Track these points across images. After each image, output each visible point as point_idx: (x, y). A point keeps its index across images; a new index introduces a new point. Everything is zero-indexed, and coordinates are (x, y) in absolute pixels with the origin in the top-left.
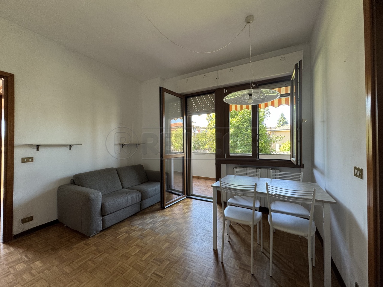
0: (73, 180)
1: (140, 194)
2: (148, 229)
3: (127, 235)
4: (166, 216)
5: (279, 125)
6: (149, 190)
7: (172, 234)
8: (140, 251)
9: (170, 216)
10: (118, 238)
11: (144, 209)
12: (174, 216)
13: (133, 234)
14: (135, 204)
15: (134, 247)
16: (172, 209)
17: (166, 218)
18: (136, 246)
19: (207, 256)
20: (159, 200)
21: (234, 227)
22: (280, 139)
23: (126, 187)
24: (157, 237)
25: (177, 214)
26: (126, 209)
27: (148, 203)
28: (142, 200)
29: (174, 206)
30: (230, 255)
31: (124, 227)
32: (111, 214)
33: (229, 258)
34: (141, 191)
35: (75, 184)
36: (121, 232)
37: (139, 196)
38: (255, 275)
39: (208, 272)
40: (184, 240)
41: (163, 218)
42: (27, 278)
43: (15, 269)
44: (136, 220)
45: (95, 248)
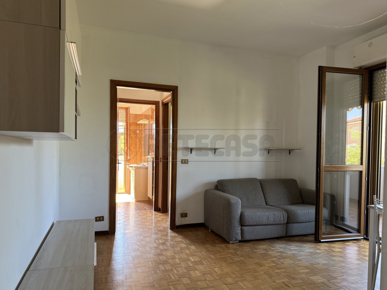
2: (290, 254)
3: (265, 252)
4: (319, 249)
6: (299, 212)
7: (318, 265)
8: (274, 265)
10: (255, 251)
11: (290, 236)
14: (278, 224)
15: (270, 261)
23: (269, 204)
24: (297, 262)
25: (336, 252)
28: (288, 223)
31: (263, 245)
34: (287, 211)
35: (218, 190)
36: (259, 248)
37: (283, 216)
41: (313, 250)
42: (188, 252)
43: (180, 245)
44: (279, 243)
45: (234, 251)
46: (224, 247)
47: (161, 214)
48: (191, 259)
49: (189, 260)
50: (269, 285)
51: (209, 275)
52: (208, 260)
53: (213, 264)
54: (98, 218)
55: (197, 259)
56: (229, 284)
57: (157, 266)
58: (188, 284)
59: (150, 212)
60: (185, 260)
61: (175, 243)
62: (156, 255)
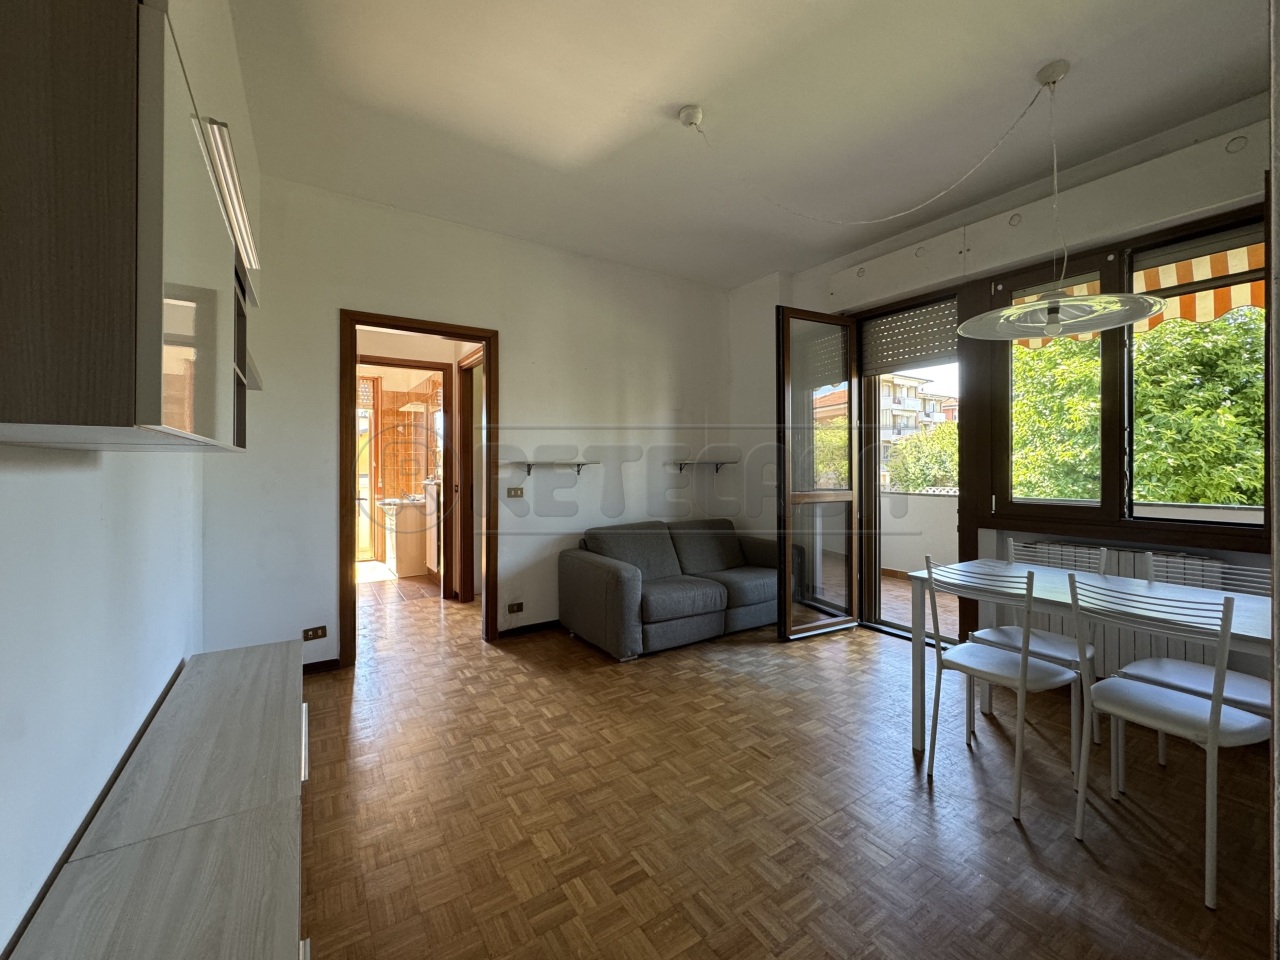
0: (584, 540)
1: (723, 590)
2: (743, 674)
3: (694, 674)
4: (792, 657)
6: (747, 584)
7: (803, 695)
8: (722, 706)
9: (803, 660)
10: (676, 675)
11: (734, 633)
12: (813, 662)
14: (710, 613)
15: (710, 697)
18: (713, 696)
20: (774, 618)
23: (690, 572)
24: (763, 693)
26: (691, 619)
27: (743, 617)
28: (728, 607)
31: (687, 658)
32: (660, 624)
34: (727, 585)
35: (588, 550)
36: (680, 666)
37: (720, 595)
41: (782, 661)
42: (534, 694)
43: (513, 679)
44: (715, 651)
45: (632, 681)
46: (611, 673)
47: (459, 606)
48: (546, 712)
49: (541, 716)
50: (726, 758)
51: (592, 752)
52: (582, 711)
53: (597, 721)
54: (310, 633)
55: (559, 711)
56: (643, 770)
57: (467, 742)
58: (550, 784)
59: (435, 602)
60: (532, 719)
61: (501, 674)
62: (460, 712)
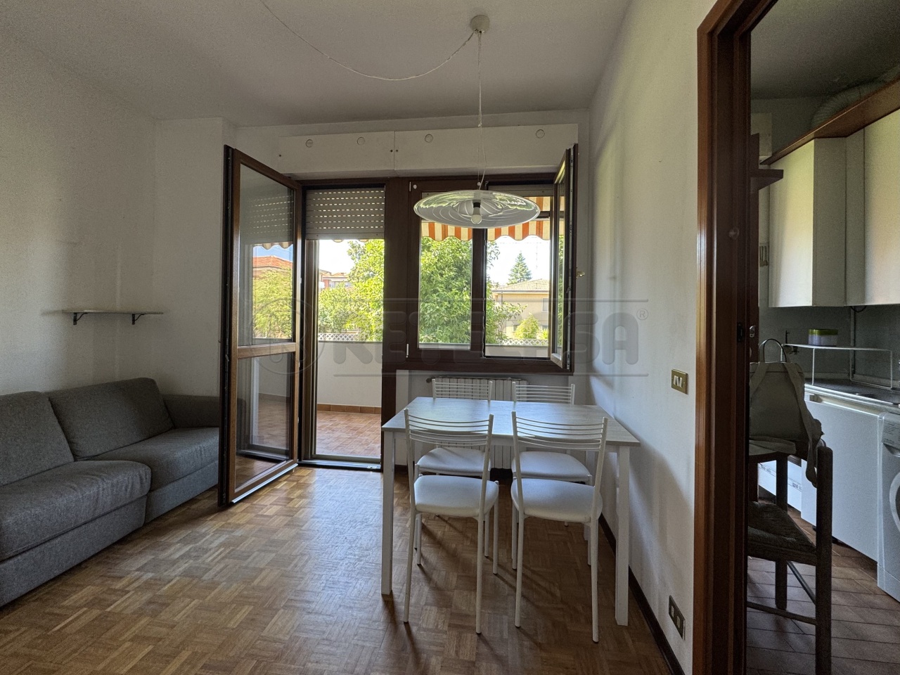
1: (144, 470)
2: (178, 578)
5: (513, 281)
7: (261, 576)
8: (149, 653)
9: (252, 526)
10: (59, 630)
11: (160, 518)
12: (263, 525)
13: (118, 605)
14: (124, 506)
15: (127, 644)
16: (255, 503)
17: (238, 533)
18: (132, 640)
19: (366, 615)
21: (429, 527)
22: (517, 311)
23: (88, 454)
24: (209, 597)
25: (271, 517)
26: (91, 525)
27: (171, 496)
28: (150, 491)
29: (261, 493)
30: (424, 598)
32: (26, 554)
33: (422, 609)
34: (148, 462)
36: (67, 608)
38: (485, 634)
39: (373, 658)
40: (299, 588)
41: (227, 536)
44: (131, 555)
